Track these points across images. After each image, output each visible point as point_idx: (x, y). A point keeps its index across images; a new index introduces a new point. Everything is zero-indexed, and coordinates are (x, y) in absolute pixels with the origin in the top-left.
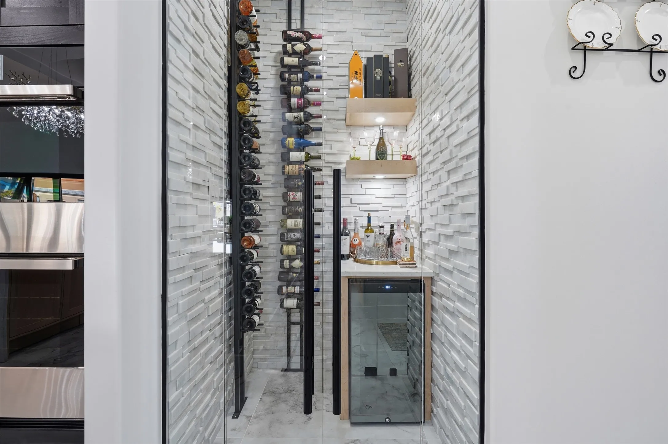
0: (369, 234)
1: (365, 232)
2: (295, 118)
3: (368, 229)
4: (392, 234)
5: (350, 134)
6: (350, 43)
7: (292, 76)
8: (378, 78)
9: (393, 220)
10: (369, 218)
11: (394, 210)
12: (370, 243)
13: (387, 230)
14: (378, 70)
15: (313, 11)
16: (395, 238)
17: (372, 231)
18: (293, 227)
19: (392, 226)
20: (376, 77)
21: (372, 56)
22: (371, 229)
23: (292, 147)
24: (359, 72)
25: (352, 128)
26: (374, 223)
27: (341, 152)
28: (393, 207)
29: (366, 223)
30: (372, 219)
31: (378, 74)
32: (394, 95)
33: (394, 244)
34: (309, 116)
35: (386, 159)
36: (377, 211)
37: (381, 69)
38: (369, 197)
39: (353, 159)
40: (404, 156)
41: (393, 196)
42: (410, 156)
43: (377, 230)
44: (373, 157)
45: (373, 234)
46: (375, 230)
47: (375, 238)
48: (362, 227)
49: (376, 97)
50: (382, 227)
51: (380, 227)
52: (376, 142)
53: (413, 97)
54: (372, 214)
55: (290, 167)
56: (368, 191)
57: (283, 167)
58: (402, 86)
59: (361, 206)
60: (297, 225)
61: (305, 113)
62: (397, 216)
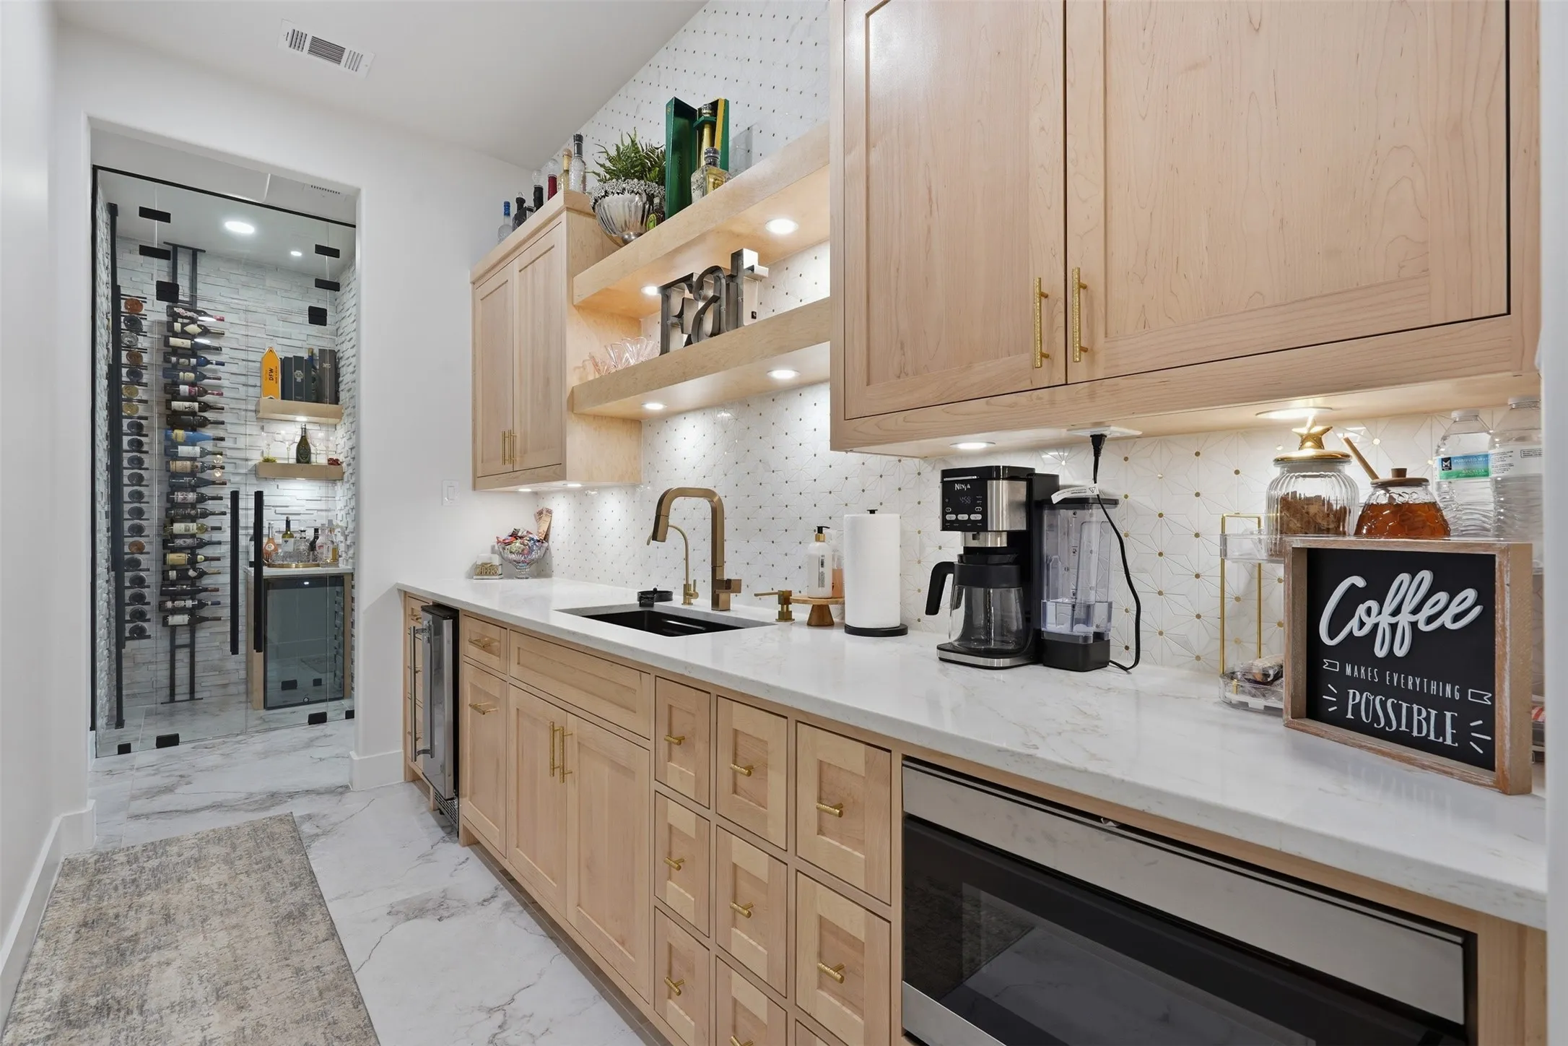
0: (287, 539)
1: (283, 537)
2: (186, 408)
3: (287, 533)
4: (316, 537)
5: (262, 428)
6: (263, 326)
7: (182, 360)
8: (299, 380)
9: (318, 525)
10: (288, 523)
11: (319, 513)
12: (290, 547)
13: (310, 534)
14: (299, 372)
15: (209, 280)
16: (319, 542)
17: (292, 536)
18: (183, 532)
19: (316, 530)
20: (295, 379)
21: (291, 356)
22: (291, 534)
23: (180, 440)
24: (274, 370)
25: (265, 421)
26: (293, 527)
27: (250, 447)
28: (318, 510)
29: (283, 527)
30: (291, 522)
31: (299, 376)
32: (319, 399)
33: (317, 548)
34: (206, 407)
35: (308, 462)
36: (299, 514)
37: (302, 372)
38: (288, 499)
39: (267, 460)
40: (330, 460)
41: (319, 498)
42: (338, 460)
43: (297, 535)
44: (293, 461)
45: (293, 539)
46: (295, 535)
47: (295, 543)
48: (279, 532)
49: (296, 400)
50: (304, 531)
51: (301, 531)
52: (298, 439)
53: (340, 403)
54: (291, 518)
55: (179, 464)
56: (285, 493)
57: (168, 463)
58: (328, 391)
59: (277, 509)
60: (189, 530)
61: (200, 403)
62: (321, 521)
